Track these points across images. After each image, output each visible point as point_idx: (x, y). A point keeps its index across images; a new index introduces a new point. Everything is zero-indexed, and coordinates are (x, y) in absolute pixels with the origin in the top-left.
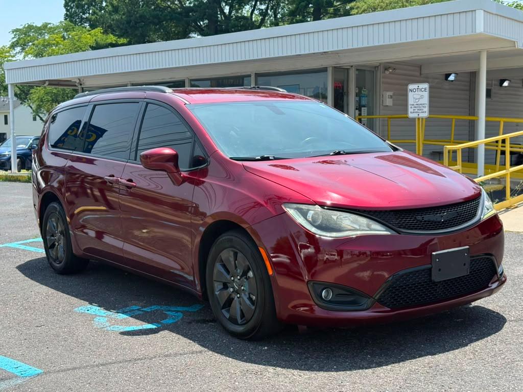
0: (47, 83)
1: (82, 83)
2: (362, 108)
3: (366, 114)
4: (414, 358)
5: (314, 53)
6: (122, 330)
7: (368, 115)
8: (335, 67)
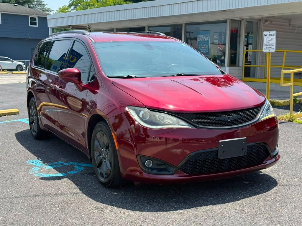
0: (71, 27)
1: (90, 28)
2: (249, 45)
3: (251, 49)
4: (201, 206)
5: (218, 11)
6: (42, 176)
7: (252, 50)
8: (232, 20)
